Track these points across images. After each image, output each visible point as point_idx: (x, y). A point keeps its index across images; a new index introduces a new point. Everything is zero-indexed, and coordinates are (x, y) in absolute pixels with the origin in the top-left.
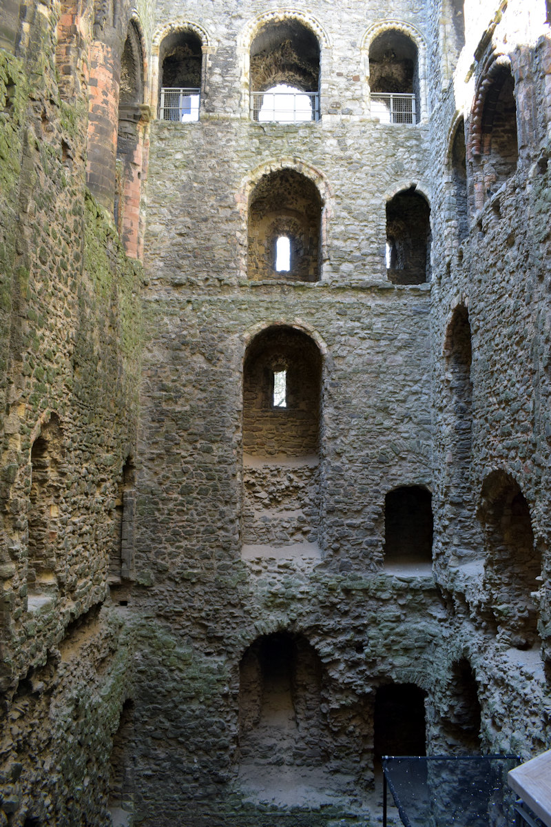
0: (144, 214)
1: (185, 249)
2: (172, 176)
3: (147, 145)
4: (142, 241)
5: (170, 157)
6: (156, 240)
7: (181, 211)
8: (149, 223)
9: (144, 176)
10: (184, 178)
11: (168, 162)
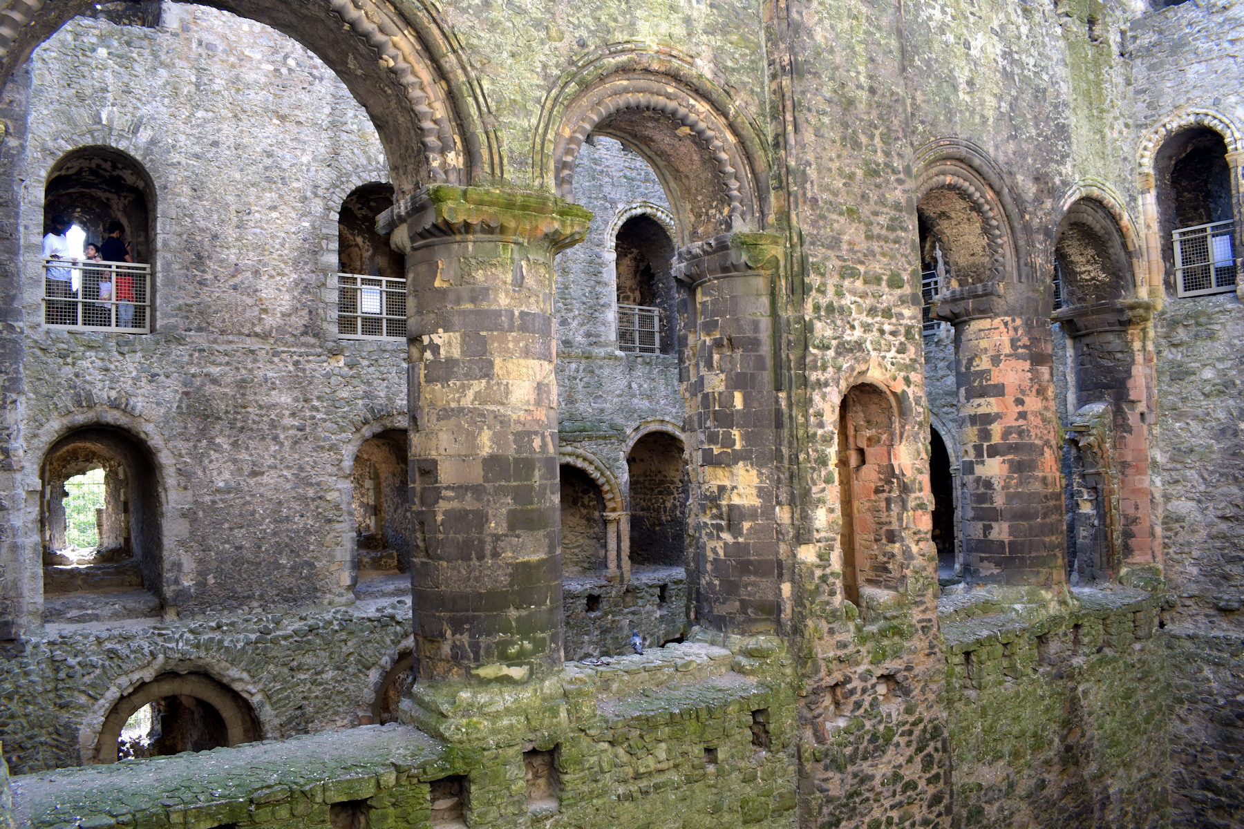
0: (1158, 483)
1: (1235, 545)
2: (1200, 412)
3: (1151, 360)
4: (1159, 530)
5: (1193, 378)
6: (1183, 527)
7: (1221, 475)
8: (1167, 498)
9: (1151, 418)
10: (1222, 415)
11: (1190, 387)
